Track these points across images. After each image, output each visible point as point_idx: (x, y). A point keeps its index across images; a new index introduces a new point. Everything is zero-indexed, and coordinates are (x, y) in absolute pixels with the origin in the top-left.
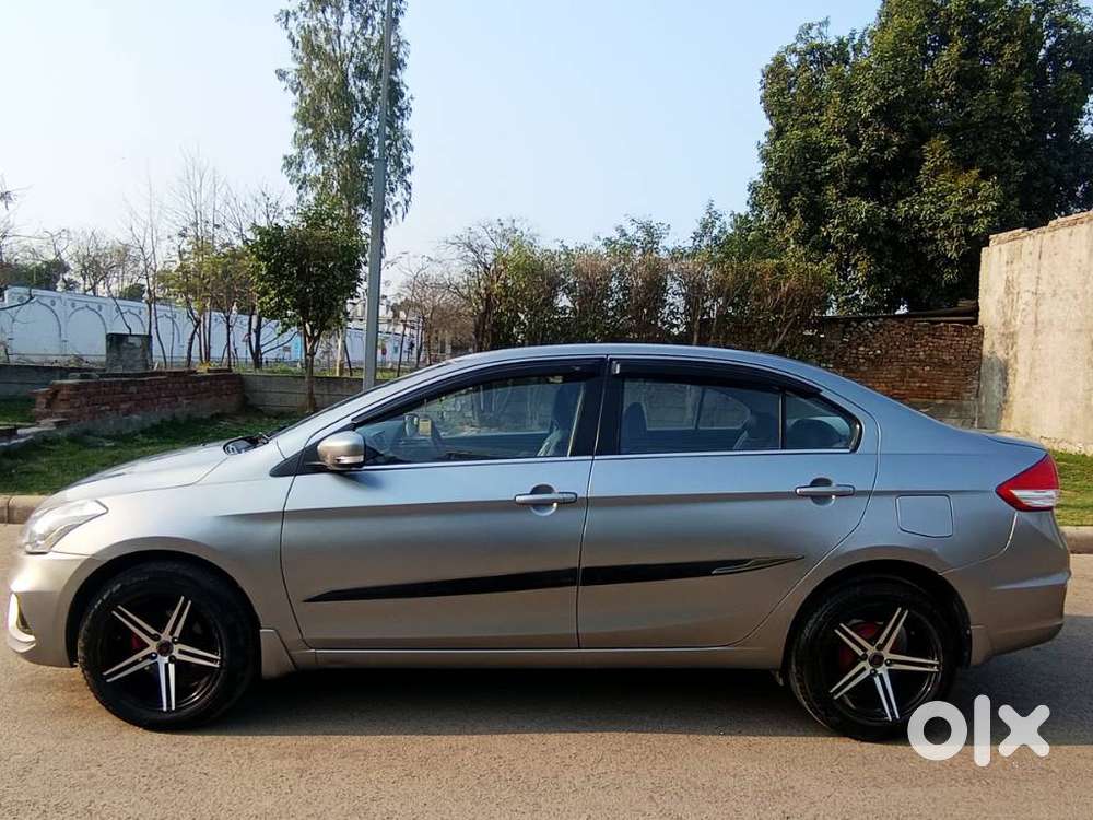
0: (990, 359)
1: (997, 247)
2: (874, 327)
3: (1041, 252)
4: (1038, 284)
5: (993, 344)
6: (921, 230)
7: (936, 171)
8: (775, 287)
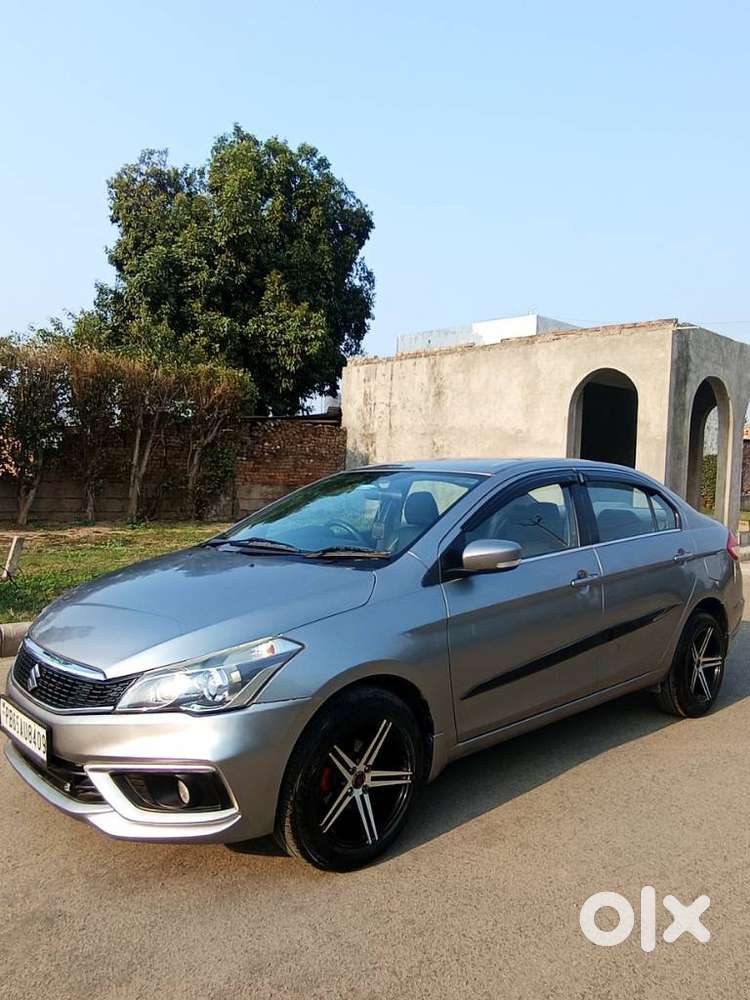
0: (353, 454)
1: (355, 369)
2: (275, 426)
3: (392, 375)
4: (390, 398)
5: (356, 443)
6: (266, 345)
7: (277, 299)
8: (209, 390)
